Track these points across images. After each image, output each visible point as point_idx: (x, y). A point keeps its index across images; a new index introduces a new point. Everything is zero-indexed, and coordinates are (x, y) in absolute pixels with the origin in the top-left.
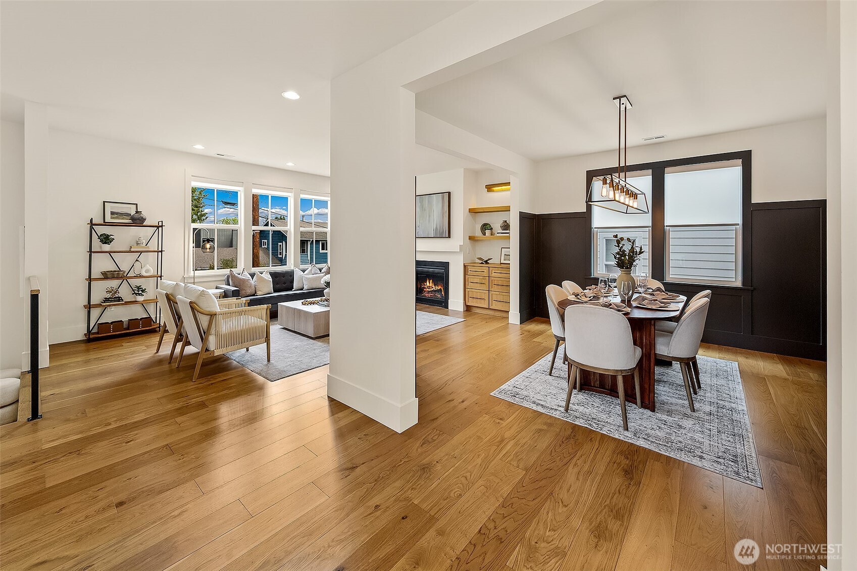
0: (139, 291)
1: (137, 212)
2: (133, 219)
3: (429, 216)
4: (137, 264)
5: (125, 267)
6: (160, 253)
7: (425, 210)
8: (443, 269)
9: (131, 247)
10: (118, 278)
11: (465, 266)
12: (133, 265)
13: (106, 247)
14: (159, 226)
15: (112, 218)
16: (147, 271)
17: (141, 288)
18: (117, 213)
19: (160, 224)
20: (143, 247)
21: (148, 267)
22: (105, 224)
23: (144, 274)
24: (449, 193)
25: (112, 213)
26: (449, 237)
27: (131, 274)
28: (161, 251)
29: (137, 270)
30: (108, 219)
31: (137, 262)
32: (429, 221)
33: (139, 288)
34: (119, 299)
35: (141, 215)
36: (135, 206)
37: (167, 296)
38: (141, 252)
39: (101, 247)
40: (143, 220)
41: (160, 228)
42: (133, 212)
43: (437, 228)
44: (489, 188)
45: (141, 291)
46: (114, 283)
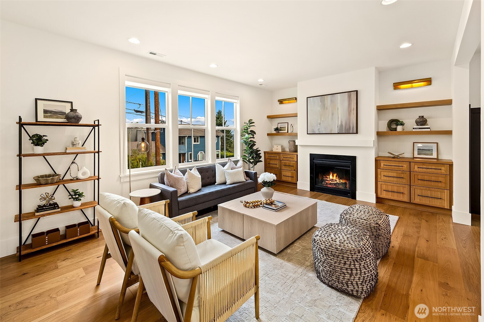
0: (76, 195)
1: (72, 110)
2: (67, 117)
3: (333, 114)
4: (74, 166)
5: (60, 170)
6: (97, 154)
7: (327, 109)
8: (349, 163)
9: (66, 149)
10: (52, 184)
11: (376, 161)
12: (69, 168)
13: (39, 150)
14: (95, 126)
15: (45, 117)
16: (84, 174)
17: (78, 192)
18: (51, 112)
19: (97, 123)
20: (79, 148)
21: (85, 169)
22: (37, 123)
23: (81, 176)
24: (357, 91)
25: (45, 112)
26: (357, 133)
27: (67, 177)
28: (98, 152)
29: (73, 173)
30: (41, 118)
31: (74, 164)
32: (332, 119)
33: (75, 192)
34: (55, 207)
35: (77, 114)
36: (69, 104)
37: (112, 222)
38: (77, 154)
39: (33, 149)
40: (79, 118)
41: (96, 128)
42: (67, 110)
43: (341, 125)
44: (396, 86)
45: (78, 195)
46: (49, 189)
